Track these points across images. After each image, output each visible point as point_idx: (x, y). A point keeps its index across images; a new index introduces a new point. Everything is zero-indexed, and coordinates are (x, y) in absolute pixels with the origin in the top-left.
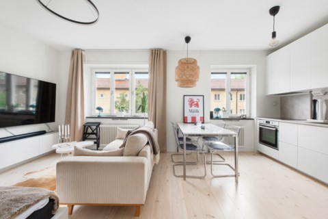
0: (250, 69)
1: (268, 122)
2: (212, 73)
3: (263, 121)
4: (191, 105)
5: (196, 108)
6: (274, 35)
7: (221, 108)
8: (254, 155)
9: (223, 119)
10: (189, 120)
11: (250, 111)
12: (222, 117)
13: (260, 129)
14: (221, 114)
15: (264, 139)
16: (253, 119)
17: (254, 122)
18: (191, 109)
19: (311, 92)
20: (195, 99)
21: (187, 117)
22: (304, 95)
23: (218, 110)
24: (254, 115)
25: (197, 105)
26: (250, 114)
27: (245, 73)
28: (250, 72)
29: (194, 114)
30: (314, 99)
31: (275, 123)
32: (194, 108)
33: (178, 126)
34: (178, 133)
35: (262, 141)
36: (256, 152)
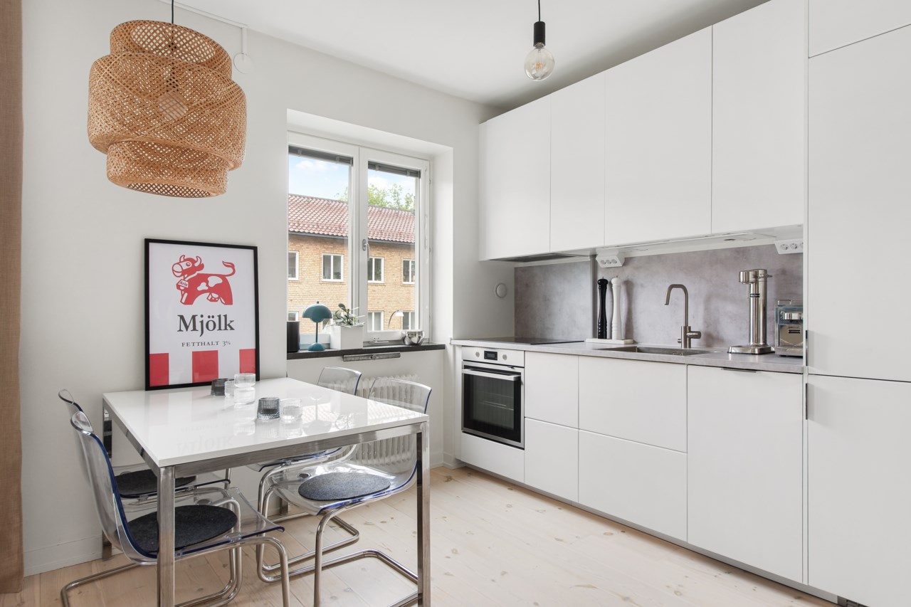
0: (431, 159)
1: (491, 355)
2: (293, 150)
3: (476, 351)
4: (191, 295)
5: (219, 308)
6: (540, 33)
7: (333, 308)
8: (449, 479)
9: (342, 354)
10: (180, 370)
11: (432, 318)
12: (337, 346)
13: (468, 380)
14: (332, 334)
15: (480, 415)
16: (442, 347)
17: (445, 357)
18: (188, 311)
19: (594, 256)
20: (213, 262)
21: (164, 358)
22: (575, 264)
23: (320, 315)
24: (445, 333)
25: (223, 292)
26: (432, 329)
27: (416, 174)
28: (432, 169)
29: (211, 340)
30: (600, 277)
31: (511, 355)
32: (204, 306)
33: (105, 406)
34: (107, 445)
35: (475, 423)
36: (452, 465)
